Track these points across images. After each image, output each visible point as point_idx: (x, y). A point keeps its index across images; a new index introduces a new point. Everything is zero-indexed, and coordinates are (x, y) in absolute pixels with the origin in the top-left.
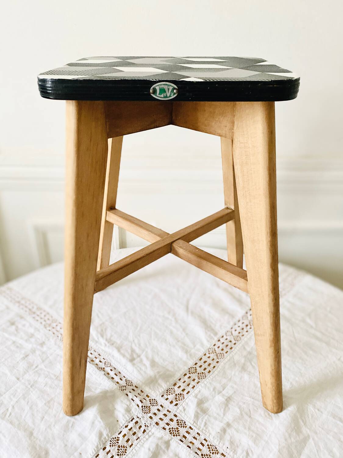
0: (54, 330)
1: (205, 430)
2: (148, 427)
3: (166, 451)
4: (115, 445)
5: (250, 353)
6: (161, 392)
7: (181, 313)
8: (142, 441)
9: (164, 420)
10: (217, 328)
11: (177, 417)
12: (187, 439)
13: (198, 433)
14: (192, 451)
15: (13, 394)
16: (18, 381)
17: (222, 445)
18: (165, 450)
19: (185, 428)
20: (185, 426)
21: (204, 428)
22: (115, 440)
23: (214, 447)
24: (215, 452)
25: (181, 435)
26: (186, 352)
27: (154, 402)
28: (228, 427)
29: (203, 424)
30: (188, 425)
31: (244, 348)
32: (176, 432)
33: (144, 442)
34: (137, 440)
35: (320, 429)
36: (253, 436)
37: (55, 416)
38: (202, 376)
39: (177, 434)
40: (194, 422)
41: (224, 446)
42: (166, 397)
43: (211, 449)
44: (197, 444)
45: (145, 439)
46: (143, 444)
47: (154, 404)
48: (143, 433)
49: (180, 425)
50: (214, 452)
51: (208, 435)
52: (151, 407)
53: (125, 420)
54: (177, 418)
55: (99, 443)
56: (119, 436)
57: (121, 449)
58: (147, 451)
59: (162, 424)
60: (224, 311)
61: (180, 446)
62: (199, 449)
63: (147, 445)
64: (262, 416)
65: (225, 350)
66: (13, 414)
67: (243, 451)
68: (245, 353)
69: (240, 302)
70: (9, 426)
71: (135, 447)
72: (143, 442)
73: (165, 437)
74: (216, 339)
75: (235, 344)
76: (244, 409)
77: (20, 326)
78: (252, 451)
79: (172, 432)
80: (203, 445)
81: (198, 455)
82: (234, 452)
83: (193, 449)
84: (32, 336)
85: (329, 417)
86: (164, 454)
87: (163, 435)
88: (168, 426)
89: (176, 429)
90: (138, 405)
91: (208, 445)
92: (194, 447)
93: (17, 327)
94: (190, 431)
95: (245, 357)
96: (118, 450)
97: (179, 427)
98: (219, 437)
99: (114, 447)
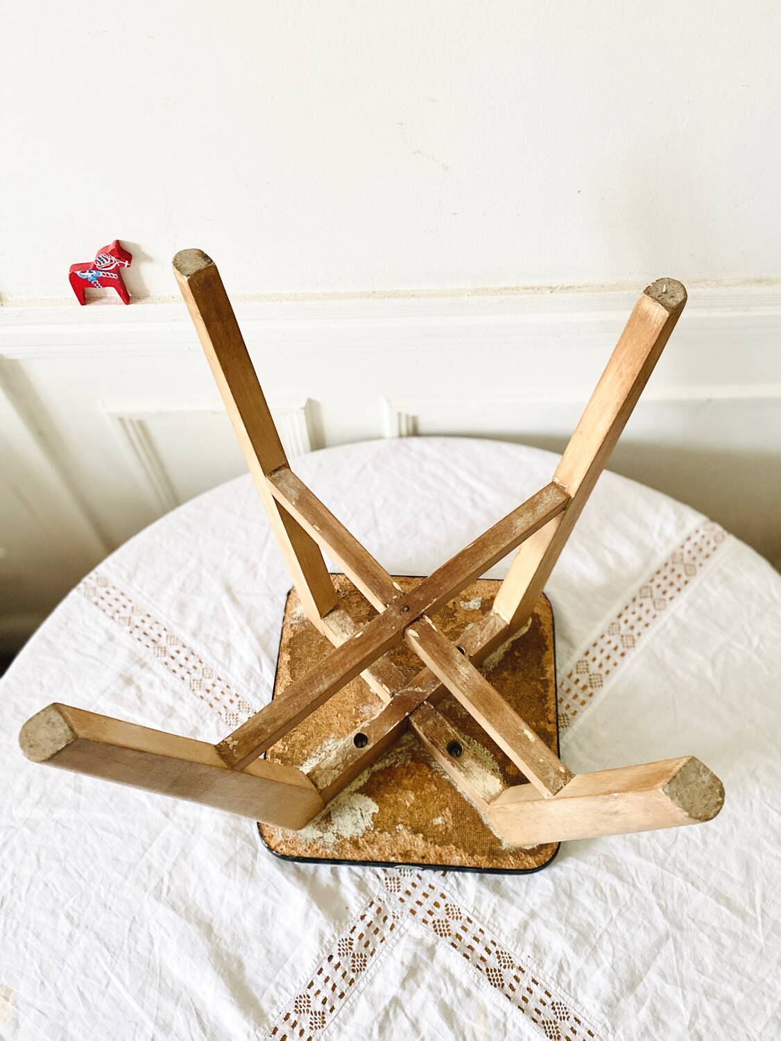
1: (492, 924)
2: (398, 918)
3: (430, 964)
4: (347, 954)
8: (390, 943)
9: (425, 904)
11: (446, 898)
12: (462, 940)
13: (480, 930)
14: (470, 964)
15: (164, 848)
16: (168, 820)
17: (521, 953)
18: (428, 961)
19: (459, 919)
20: (459, 916)
21: (492, 921)
22: (346, 945)
23: (507, 955)
24: (509, 966)
25: (454, 933)
28: (532, 918)
30: (465, 914)
32: (445, 928)
33: (394, 947)
34: (381, 942)
35: (689, 920)
36: (572, 937)
39: (446, 931)
40: (475, 908)
41: (523, 954)
43: (502, 960)
44: (479, 949)
45: (394, 941)
46: (392, 949)
47: (406, 873)
48: (391, 929)
49: (450, 915)
51: (497, 933)
52: (401, 877)
53: (359, 905)
54: (447, 901)
55: (320, 951)
56: (353, 936)
57: (358, 961)
58: (399, 966)
59: (421, 913)
61: (452, 954)
62: (482, 959)
63: (397, 954)
64: (589, 895)
66: (172, 889)
67: (554, 963)
70: (171, 913)
71: (378, 957)
73: (427, 937)
76: (560, 884)
77: (144, 687)
79: (438, 929)
80: (489, 952)
81: (481, 970)
82: (539, 964)
83: (472, 960)
85: (708, 897)
86: (426, 967)
87: (424, 935)
88: (432, 916)
89: (444, 923)
90: (378, 875)
91: (497, 952)
92: (474, 956)
93: (138, 689)
94: (468, 925)
96: (353, 961)
97: (450, 917)
98: (516, 936)
99: (345, 956)
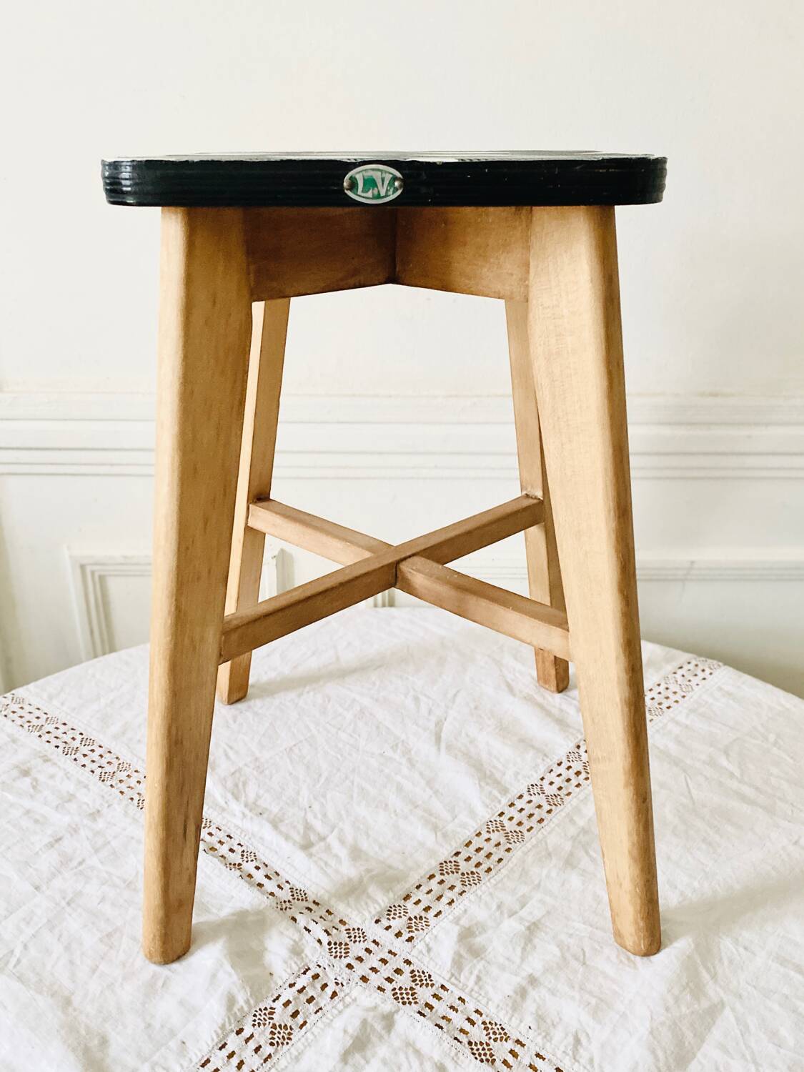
0: (123, 787)
1: (477, 992)
2: (342, 985)
3: (386, 1037)
4: (264, 1024)
5: (584, 831)
6: (373, 912)
7: (423, 747)
8: (329, 1015)
9: (382, 971)
10: (508, 779)
11: (412, 965)
12: (434, 1010)
13: (460, 999)
14: (445, 1035)
15: (24, 919)
16: (37, 892)
17: (518, 1022)
18: (383, 1032)
19: (430, 987)
20: (430, 983)
21: (476, 988)
22: (265, 1014)
23: (498, 1026)
24: (502, 1038)
25: (422, 1002)
26: (435, 828)
27: (357, 934)
28: (532, 984)
29: (473, 978)
30: (438, 980)
31: (572, 820)
32: (410, 996)
33: (334, 1017)
34: (316, 1013)
35: (750, 988)
36: (589, 1004)
37: (124, 965)
38: (470, 879)
39: (411, 1000)
40: (453, 975)
41: (522, 1025)
42: (385, 923)
43: (491, 1031)
44: (458, 1020)
45: (335, 1012)
46: (332, 1020)
47: (358, 939)
48: (332, 998)
49: (418, 982)
50: (498, 1036)
51: (484, 1001)
52: (351, 944)
53: (289, 970)
54: (412, 967)
55: (227, 1020)
56: (274, 1005)
57: (279, 1033)
58: (342, 1034)
59: (375, 980)
60: (525, 743)
61: (419, 1026)
62: (462, 1031)
63: (339, 1024)
64: (612, 962)
65: (527, 824)
66: (24, 961)
67: (567, 1035)
68: (572, 831)
69: (561, 723)
70: (16, 985)
71: (311, 1028)
72: (331, 1018)
73: (383, 1005)
74: (505, 801)
75: (549, 812)
76: (569, 947)
77: (42, 778)
78: (587, 1035)
79: (400, 997)
80: (473, 1023)
81: (461, 1042)
82: (545, 1037)
83: (448, 1031)
84: (71, 798)
85: (770, 962)
86: (380, 1041)
87: (379, 1003)
88: (391, 983)
89: (408, 991)
90: (319, 941)
91: (484, 1023)
92: (451, 1028)
93: (36, 780)
94: (442, 993)
95: (574, 839)
96: (272, 1033)
97: (416, 985)
98: (510, 1005)
99: (262, 1026)
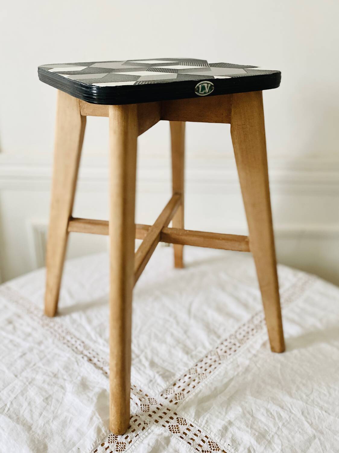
0: (52, 330)
1: (206, 428)
2: (147, 424)
3: (166, 447)
6: (160, 391)
7: (183, 316)
8: (141, 438)
9: (164, 418)
11: (177, 415)
12: (187, 435)
13: (199, 430)
14: (192, 447)
15: (11, 390)
16: (16, 378)
17: (224, 442)
18: (165, 445)
19: (185, 425)
20: (185, 423)
21: (206, 426)
22: (113, 437)
23: (215, 444)
24: (216, 449)
25: (182, 432)
26: (187, 353)
27: (153, 401)
28: (230, 425)
29: (204, 421)
30: (189, 422)
31: (249, 351)
32: (176, 429)
33: (144, 439)
34: (136, 437)
35: (327, 430)
36: (255, 434)
37: (53, 413)
38: (202, 376)
39: (177, 431)
40: (195, 420)
41: (225, 443)
42: (165, 396)
44: (198, 440)
45: (144, 436)
47: (153, 403)
48: (143, 430)
49: (180, 423)
51: (209, 432)
52: (150, 405)
55: (97, 439)
57: (120, 446)
58: (147, 446)
59: (162, 422)
61: (181, 443)
62: (199, 445)
63: (146, 442)
64: (264, 415)
65: (228, 352)
66: (11, 409)
67: (245, 449)
68: (249, 356)
70: (8, 420)
71: (134, 444)
73: (165, 433)
74: (219, 342)
75: (239, 347)
76: (246, 408)
77: (17, 325)
78: (254, 449)
79: (172, 429)
80: (204, 442)
81: (199, 451)
82: (235, 449)
83: (193, 445)
84: (29, 335)
86: (164, 449)
87: (163, 432)
88: (168, 423)
89: (176, 427)
90: (137, 404)
91: (209, 442)
92: (194, 444)
93: (15, 326)
94: (191, 428)
95: (250, 359)
96: (117, 446)
98: (220, 434)
99: (113, 443)
